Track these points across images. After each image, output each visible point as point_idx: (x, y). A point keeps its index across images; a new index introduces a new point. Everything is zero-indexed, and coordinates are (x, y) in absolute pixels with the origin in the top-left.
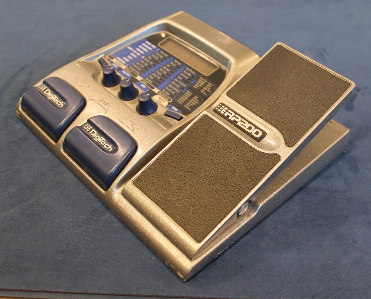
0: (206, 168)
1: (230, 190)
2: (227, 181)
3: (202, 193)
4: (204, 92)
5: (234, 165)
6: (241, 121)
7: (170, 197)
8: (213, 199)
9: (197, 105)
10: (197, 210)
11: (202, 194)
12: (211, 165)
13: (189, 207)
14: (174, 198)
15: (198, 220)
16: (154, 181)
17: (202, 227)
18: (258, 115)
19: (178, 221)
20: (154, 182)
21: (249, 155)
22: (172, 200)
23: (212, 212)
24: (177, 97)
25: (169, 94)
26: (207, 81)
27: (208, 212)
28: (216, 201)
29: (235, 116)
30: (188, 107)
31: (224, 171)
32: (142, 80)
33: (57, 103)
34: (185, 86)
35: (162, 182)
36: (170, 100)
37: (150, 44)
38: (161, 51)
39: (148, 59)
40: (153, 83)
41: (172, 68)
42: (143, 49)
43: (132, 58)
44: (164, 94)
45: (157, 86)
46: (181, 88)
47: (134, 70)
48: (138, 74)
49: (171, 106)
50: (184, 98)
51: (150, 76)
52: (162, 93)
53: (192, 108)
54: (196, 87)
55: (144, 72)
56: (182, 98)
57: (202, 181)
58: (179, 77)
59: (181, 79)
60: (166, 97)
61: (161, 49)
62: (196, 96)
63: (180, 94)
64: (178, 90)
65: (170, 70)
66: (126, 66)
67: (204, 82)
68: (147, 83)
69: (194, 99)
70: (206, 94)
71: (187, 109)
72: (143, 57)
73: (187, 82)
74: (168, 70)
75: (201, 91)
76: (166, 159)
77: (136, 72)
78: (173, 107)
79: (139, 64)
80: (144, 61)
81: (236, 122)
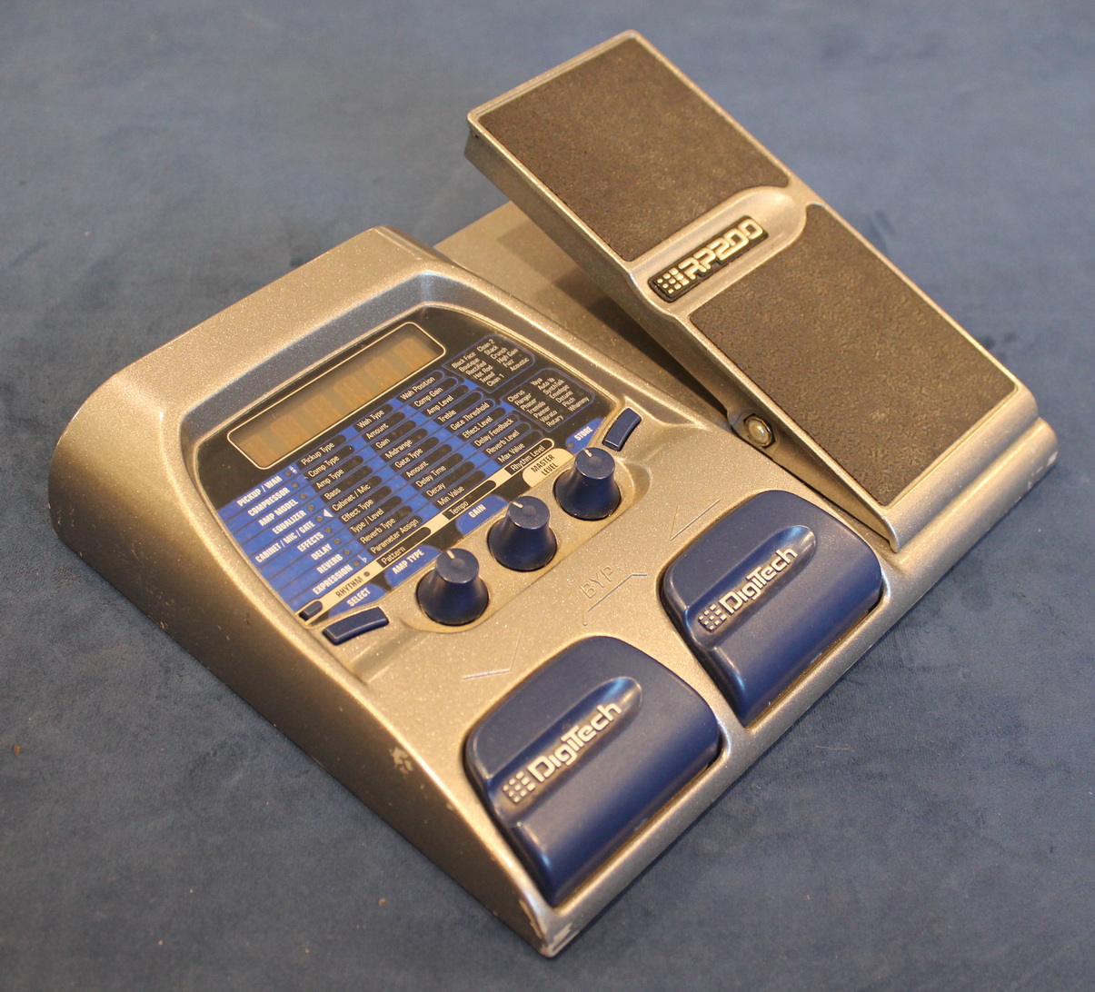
4: (516, 362)
7: (919, 424)
9: (567, 382)
13: (942, 390)
14: (921, 417)
20: (882, 456)
24: (535, 426)
25: (522, 446)
26: (469, 353)
27: (949, 357)
29: (699, 260)
30: (576, 402)
32: (449, 515)
33: (600, 727)
34: (486, 406)
35: (882, 437)
36: (547, 445)
37: (256, 493)
38: (304, 461)
39: (337, 499)
40: (467, 485)
41: (399, 435)
42: (280, 511)
43: (328, 546)
44: (520, 459)
45: (481, 476)
46: (497, 415)
47: (390, 539)
48: (418, 525)
49: (571, 443)
50: (541, 409)
51: (433, 492)
52: (515, 463)
53: (581, 394)
54: (493, 381)
55: (409, 509)
56: (540, 414)
57: (878, 354)
58: (446, 417)
59: (453, 413)
60: (532, 451)
61: (294, 459)
62: (535, 383)
63: (523, 418)
64: (502, 423)
65: (408, 438)
66: (369, 562)
67: (473, 359)
68: (461, 502)
69: (547, 388)
70: (526, 360)
71: (583, 405)
72: (327, 514)
73: (472, 401)
74: (408, 443)
75: (513, 369)
76: (820, 422)
77: (406, 533)
78: (576, 437)
79: (362, 525)
80: (348, 509)
81: (717, 261)
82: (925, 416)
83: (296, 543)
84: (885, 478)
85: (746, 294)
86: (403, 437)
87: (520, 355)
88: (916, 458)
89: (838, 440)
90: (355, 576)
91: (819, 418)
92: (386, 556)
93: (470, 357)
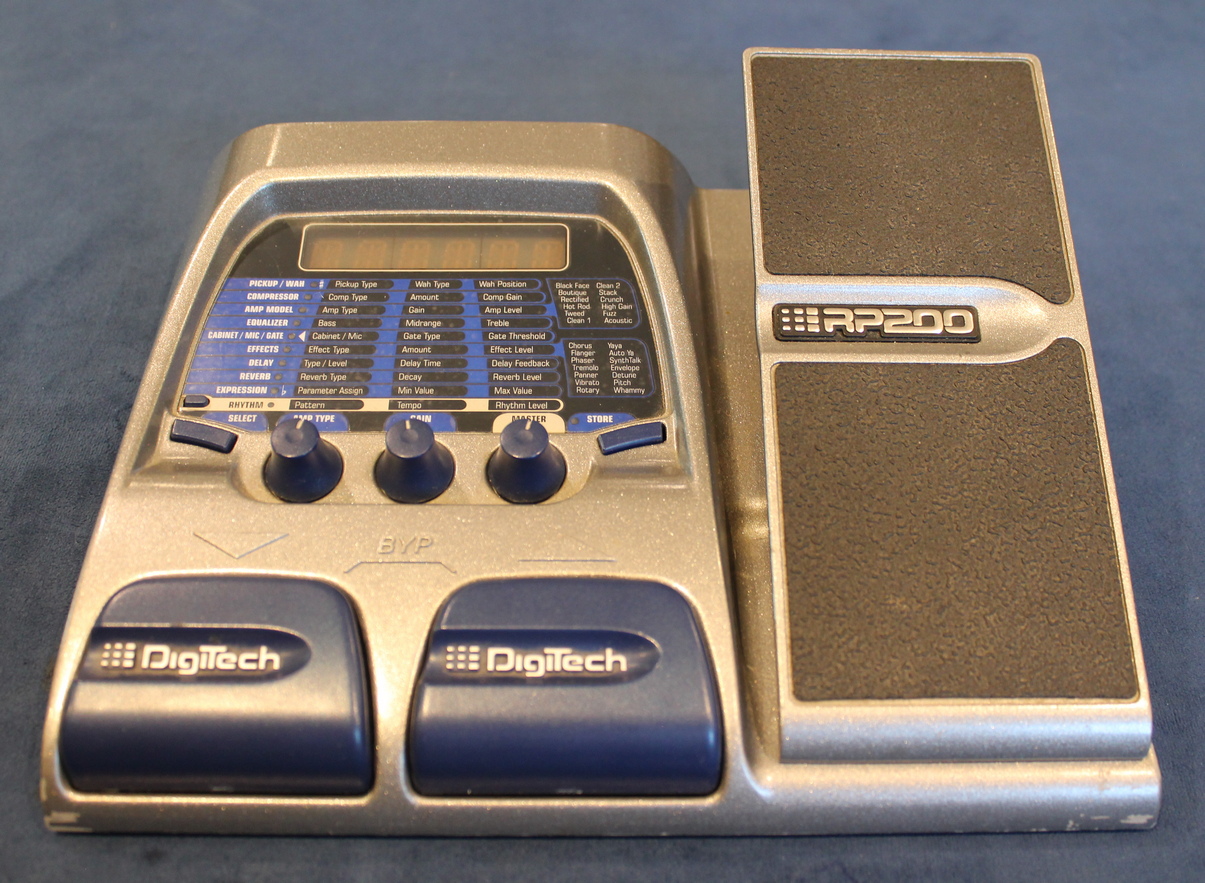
0: (942, 501)
1: (1058, 508)
2: (1029, 494)
3: (1005, 569)
5: (1001, 442)
6: (886, 317)
7: (942, 647)
8: (1047, 563)
10: (1044, 622)
11: (1009, 573)
12: (946, 484)
13: (1019, 633)
14: (953, 641)
15: (1072, 645)
16: (852, 645)
17: (1099, 653)
18: (911, 275)
19: (1032, 690)
20: (853, 647)
21: (1004, 389)
22: (956, 650)
23: (1079, 596)
24: (563, 383)
25: (529, 391)
27: (1072, 605)
28: (1060, 564)
29: (857, 317)
30: (628, 387)
31: (994, 474)
32: (393, 405)
34: (543, 337)
35: (876, 627)
36: (553, 406)
37: (274, 283)
38: (339, 283)
39: (326, 330)
40: (439, 391)
41: (437, 312)
42: (270, 310)
43: (271, 362)
44: (513, 402)
45: (463, 392)
46: (541, 350)
47: (322, 391)
48: (360, 395)
49: (578, 419)
50: (588, 372)
51: (406, 377)
52: (505, 402)
53: (643, 383)
54: (575, 318)
55: (368, 377)
56: (581, 376)
57: (973, 541)
58: (496, 323)
59: (507, 324)
60: (532, 402)
61: (332, 277)
62: (611, 346)
63: (561, 369)
64: (536, 360)
65: (440, 320)
66: (286, 397)
67: (581, 290)
68: (417, 402)
69: (616, 358)
70: (629, 321)
71: (633, 394)
72: (303, 336)
73: (537, 324)
74: (436, 324)
75: (606, 320)
76: (814, 562)
77: (343, 395)
78: (589, 417)
79: (318, 364)
80: (322, 343)
81: (879, 330)
82: (961, 644)
83: (252, 342)
84: (830, 672)
85: (871, 382)
86: (438, 316)
87: (628, 314)
88: (896, 678)
89: (815, 595)
90: (260, 400)
91: (819, 558)
92: (304, 402)
93: (581, 286)
